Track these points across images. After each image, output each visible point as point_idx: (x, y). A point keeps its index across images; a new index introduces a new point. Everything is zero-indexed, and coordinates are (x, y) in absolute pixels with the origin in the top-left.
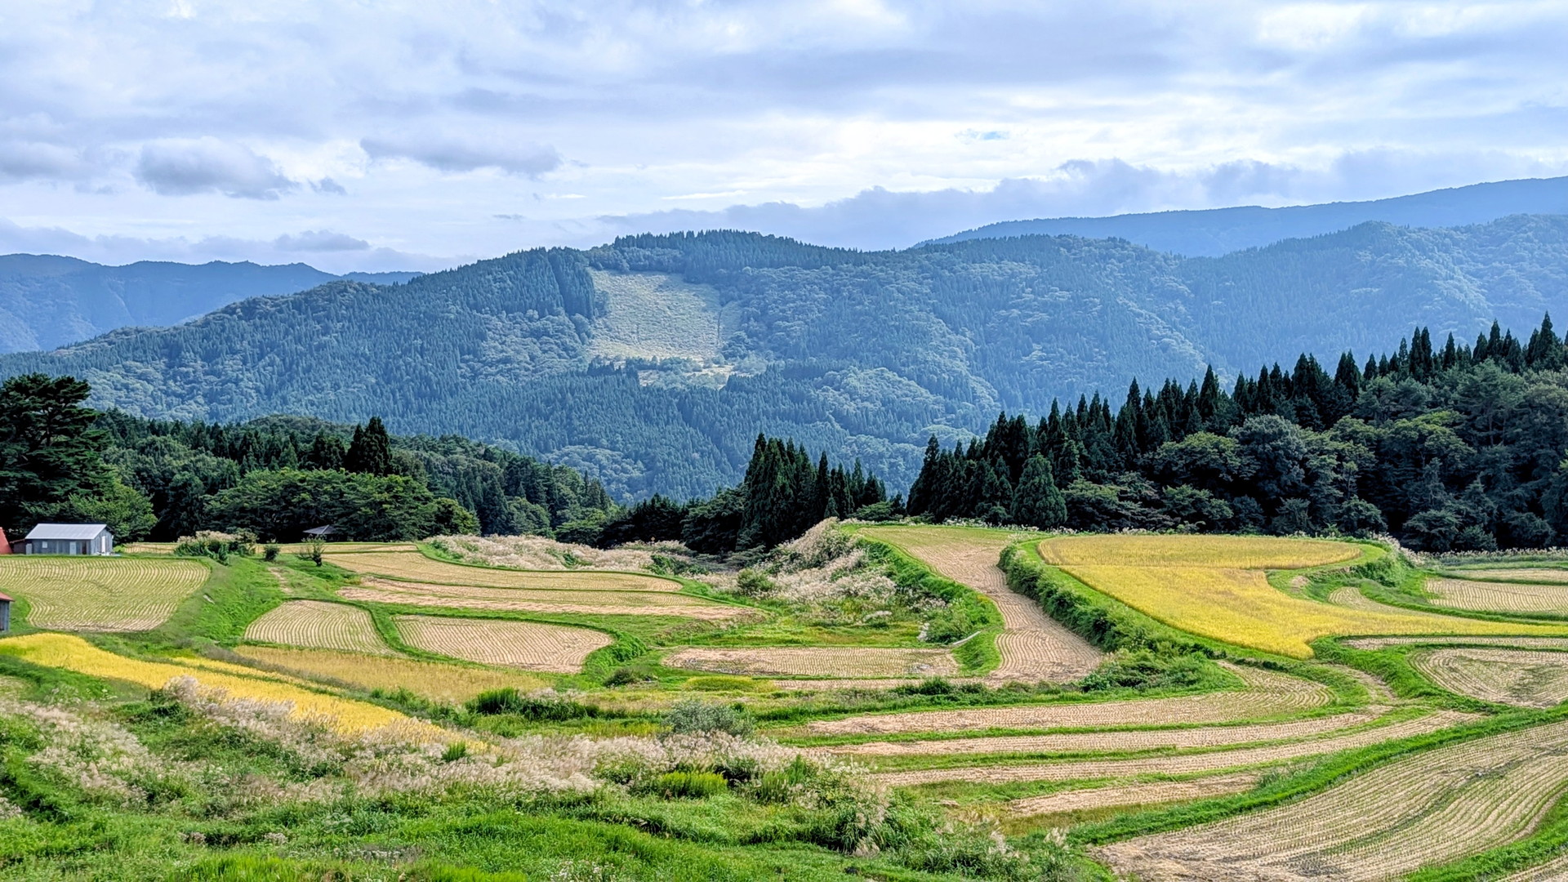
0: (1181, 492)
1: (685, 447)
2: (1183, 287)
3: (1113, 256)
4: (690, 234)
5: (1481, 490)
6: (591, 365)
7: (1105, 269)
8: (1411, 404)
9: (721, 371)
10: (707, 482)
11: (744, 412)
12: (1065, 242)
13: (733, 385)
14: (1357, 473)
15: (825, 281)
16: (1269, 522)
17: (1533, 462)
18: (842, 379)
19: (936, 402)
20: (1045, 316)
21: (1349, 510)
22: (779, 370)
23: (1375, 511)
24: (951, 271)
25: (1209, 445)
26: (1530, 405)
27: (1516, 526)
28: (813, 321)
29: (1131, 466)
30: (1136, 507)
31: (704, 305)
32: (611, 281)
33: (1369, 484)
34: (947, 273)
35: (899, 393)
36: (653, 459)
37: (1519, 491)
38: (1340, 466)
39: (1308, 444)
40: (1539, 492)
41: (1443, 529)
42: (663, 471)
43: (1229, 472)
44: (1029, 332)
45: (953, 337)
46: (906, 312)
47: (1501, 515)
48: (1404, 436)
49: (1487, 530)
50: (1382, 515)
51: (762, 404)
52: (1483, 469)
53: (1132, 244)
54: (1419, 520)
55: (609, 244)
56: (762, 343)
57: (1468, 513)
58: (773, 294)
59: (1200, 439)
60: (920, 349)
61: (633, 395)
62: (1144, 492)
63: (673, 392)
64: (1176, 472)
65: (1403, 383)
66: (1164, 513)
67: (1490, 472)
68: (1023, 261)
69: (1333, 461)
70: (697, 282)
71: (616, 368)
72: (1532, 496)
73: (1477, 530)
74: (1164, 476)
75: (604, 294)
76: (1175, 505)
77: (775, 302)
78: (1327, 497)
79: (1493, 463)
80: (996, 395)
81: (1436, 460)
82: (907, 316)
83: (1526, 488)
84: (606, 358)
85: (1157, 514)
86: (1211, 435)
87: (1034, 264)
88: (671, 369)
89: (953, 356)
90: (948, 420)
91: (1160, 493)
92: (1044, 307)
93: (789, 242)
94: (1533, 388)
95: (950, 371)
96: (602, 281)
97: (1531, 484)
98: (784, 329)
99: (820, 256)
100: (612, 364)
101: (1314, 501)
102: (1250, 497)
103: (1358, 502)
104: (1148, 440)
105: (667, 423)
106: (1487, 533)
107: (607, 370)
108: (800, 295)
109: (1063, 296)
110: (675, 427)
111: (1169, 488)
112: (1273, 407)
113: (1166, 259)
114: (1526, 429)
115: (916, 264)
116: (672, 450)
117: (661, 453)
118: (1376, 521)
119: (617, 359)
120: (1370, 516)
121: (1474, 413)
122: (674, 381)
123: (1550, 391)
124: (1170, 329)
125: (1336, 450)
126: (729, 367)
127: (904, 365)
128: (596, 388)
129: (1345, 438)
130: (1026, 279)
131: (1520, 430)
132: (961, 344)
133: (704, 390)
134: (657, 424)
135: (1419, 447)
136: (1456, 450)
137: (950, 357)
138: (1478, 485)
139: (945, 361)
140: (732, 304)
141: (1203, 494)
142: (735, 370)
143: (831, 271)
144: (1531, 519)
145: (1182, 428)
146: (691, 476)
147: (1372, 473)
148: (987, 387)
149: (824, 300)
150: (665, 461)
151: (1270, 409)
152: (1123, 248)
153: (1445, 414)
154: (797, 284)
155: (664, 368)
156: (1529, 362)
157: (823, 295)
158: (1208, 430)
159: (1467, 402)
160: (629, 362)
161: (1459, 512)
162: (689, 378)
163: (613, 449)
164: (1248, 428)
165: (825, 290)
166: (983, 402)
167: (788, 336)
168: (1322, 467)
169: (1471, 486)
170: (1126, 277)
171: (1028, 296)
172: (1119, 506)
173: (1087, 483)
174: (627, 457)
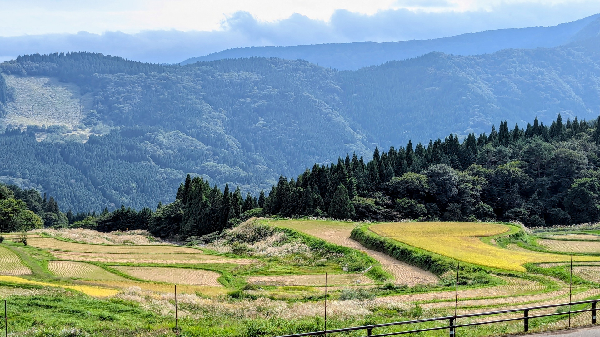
0: (403, 201)
1: (66, 176)
2: (337, 87)
3: (299, 69)
4: (62, 54)
5: (537, 198)
6: (7, 129)
7: (296, 76)
8: (502, 158)
9: (83, 132)
10: (80, 196)
11: (100, 156)
12: (274, 61)
13: (92, 140)
14: (480, 191)
15: (142, 82)
16: (442, 214)
17: (559, 184)
18: (155, 137)
19: (208, 150)
20: (265, 102)
21: (479, 208)
22: (118, 132)
23: (491, 209)
24: (212, 77)
25: (414, 178)
26: (557, 158)
27: (553, 215)
28: (135, 104)
29: (378, 189)
30: (383, 209)
31: (71, 95)
32: (16, 80)
33: (486, 196)
34: (211, 78)
35: (187, 144)
36: (48, 183)
37: (554, 198)
38: (474, 188)
39: (459, 177)
40: (562, 199)
41: (522, 217)
42: (55, 190)
43: (424, 192)
44: (256, 110)
45: (215, 113)
46: (189, 99)
47: (546, 209)
48: (502, 173)
49: (541, 217)
50: (493, 211)
51: (110, 152)
52: (538, 188)
53: (310, 63)
54: (510, 213)
55: (14, 59)
56: (106, 117)
57: (532, 209)
58: (111, 88)
59: (410, 176)
60: (198, 120)
61: (34, 147)
62: (386, 201)
63: (57, 145)
64: (399, 191)
65: (498, 148)
66: (396, 211)
67: (540, 190)
68: (252, 71)
69: (470, 185)
70: (66, 82)
71: (22, 131)
72: (559, 200)
73: (536, 217)
74: (394, 193)
75: (12, 88)
76: (401, 207)
77: (113, 93)
78: (468, 202)
79: (542, 186)
80: (240, 145)
81: (517, 185)
82: (189, 102)
83: (556, 197)
84: (14, 125)
85: (393, 212)
86: (415, 174)
87: (258, 73)
88: (54, 132)
89: (216, 124)
90: (215, 160)
91: (393, 201)
92: (264, 97)
93: (119, 59)
94: (558, 150)
95: (214, 132)
96: (10, 81)
97: (559, 195)
98: (119, 109)
99: (138, 67)
100: (19, 129)
101: (463, 204)
102: (434, 203)
103: (483, 205)
104: (385, 177)
105: (55, 163)
106: (541, 218)
107: (16, 132)
108: (127, 89)
109: (274, 91)
110: (59, 165)
111: (398, 199)
112: (440, 159)
113: (328, 71)
114: (556, 169)
115: (193, 72)
116: (59, 178)
117: (52, 180)
118: (492, 214)
119: (21, 126)
120: (489, 211)
121: (532, 162)
122: (57, 139)
123: (565, 151)
124: (332, 109)
125: (471, 180)
126: (87, 130)
127: (189, 129)
128: (11, 143)
129: (475, 174)
130: (254, 82)
131: (553, 170)
132: (220, 117)
133: (75, 144)
134: (49, 163)
135: (509, 178)
136: (525, 180)
137: (214, 124)
138: (536, 196)
139: (211, 126)
140: (88, 95)
141: (413, 202)
142: (91, 132)
143: (145, 76)
144: (560, 212)
145: (399, 171)
146: (71, 193)
147: (487, 191)
148: (235, 141)
149: (141, 92)
150: (55, 184)
151: (438, 161)
152: (305, 65)
153: (518, 162)
154: (125, 83)
155: (49, 131)
156: (552, 136)
157: (140, 89)
158: (412, 171)
159: (528, 157)
160: (29, 128)
161: (528, 208)
162: (65, 136)
163: (24, 178)
164: (432, 170)
165: (142, 86)
166: (233, 149)
167: (121, 112)
168: (466, 188)
169: (533, 196)
170: (307, 81)
171: (256, 91)
172: (376, 208)
173: (361, 198)
174: (32, 182)
